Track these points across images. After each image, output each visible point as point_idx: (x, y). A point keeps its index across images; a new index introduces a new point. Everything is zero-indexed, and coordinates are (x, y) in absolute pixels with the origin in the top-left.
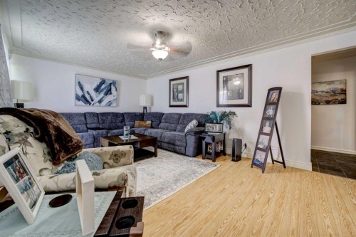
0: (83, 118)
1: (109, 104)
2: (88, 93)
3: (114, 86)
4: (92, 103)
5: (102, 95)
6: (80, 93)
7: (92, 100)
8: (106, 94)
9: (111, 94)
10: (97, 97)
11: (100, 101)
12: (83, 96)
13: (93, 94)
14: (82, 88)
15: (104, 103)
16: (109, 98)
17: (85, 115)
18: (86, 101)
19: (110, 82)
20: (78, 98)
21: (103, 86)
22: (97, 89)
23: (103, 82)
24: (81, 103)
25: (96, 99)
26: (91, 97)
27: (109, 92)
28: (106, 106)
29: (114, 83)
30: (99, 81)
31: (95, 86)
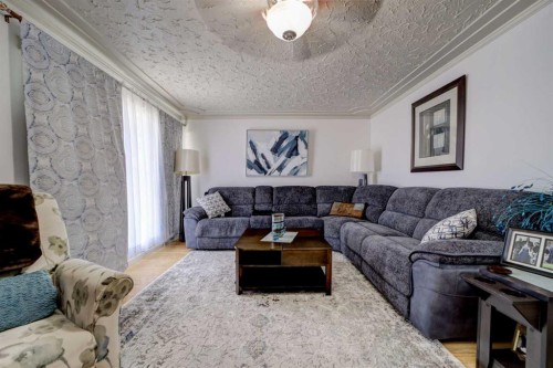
0: (250, 195)
1: (295, 172)
2: (263, 156)
3: (303, 139)
4: (269, 171)
5: (283, 157)
6: (253, 158)
7: (269, 167)
8: (290, 155)
9: (297, 154)
10: (275, 161)
11: (280, 169)
12: (257, 162)
13: (270, 157)
14: (255, 151)
15: (286, 171)
16: (295, 161)
17: (253, 191)
18: (261, 170)
19: (295, 135)
20: (250, 166)
21: (285, 143)
22: (276, 150)
23: (285, 136)
24: (254, 172)
25: (274, 166)
26: (267, 163)
27: (294, 151)
28: (289, 175)
29: (302, 135)
30: (278, 135)
31: (272, 144)
